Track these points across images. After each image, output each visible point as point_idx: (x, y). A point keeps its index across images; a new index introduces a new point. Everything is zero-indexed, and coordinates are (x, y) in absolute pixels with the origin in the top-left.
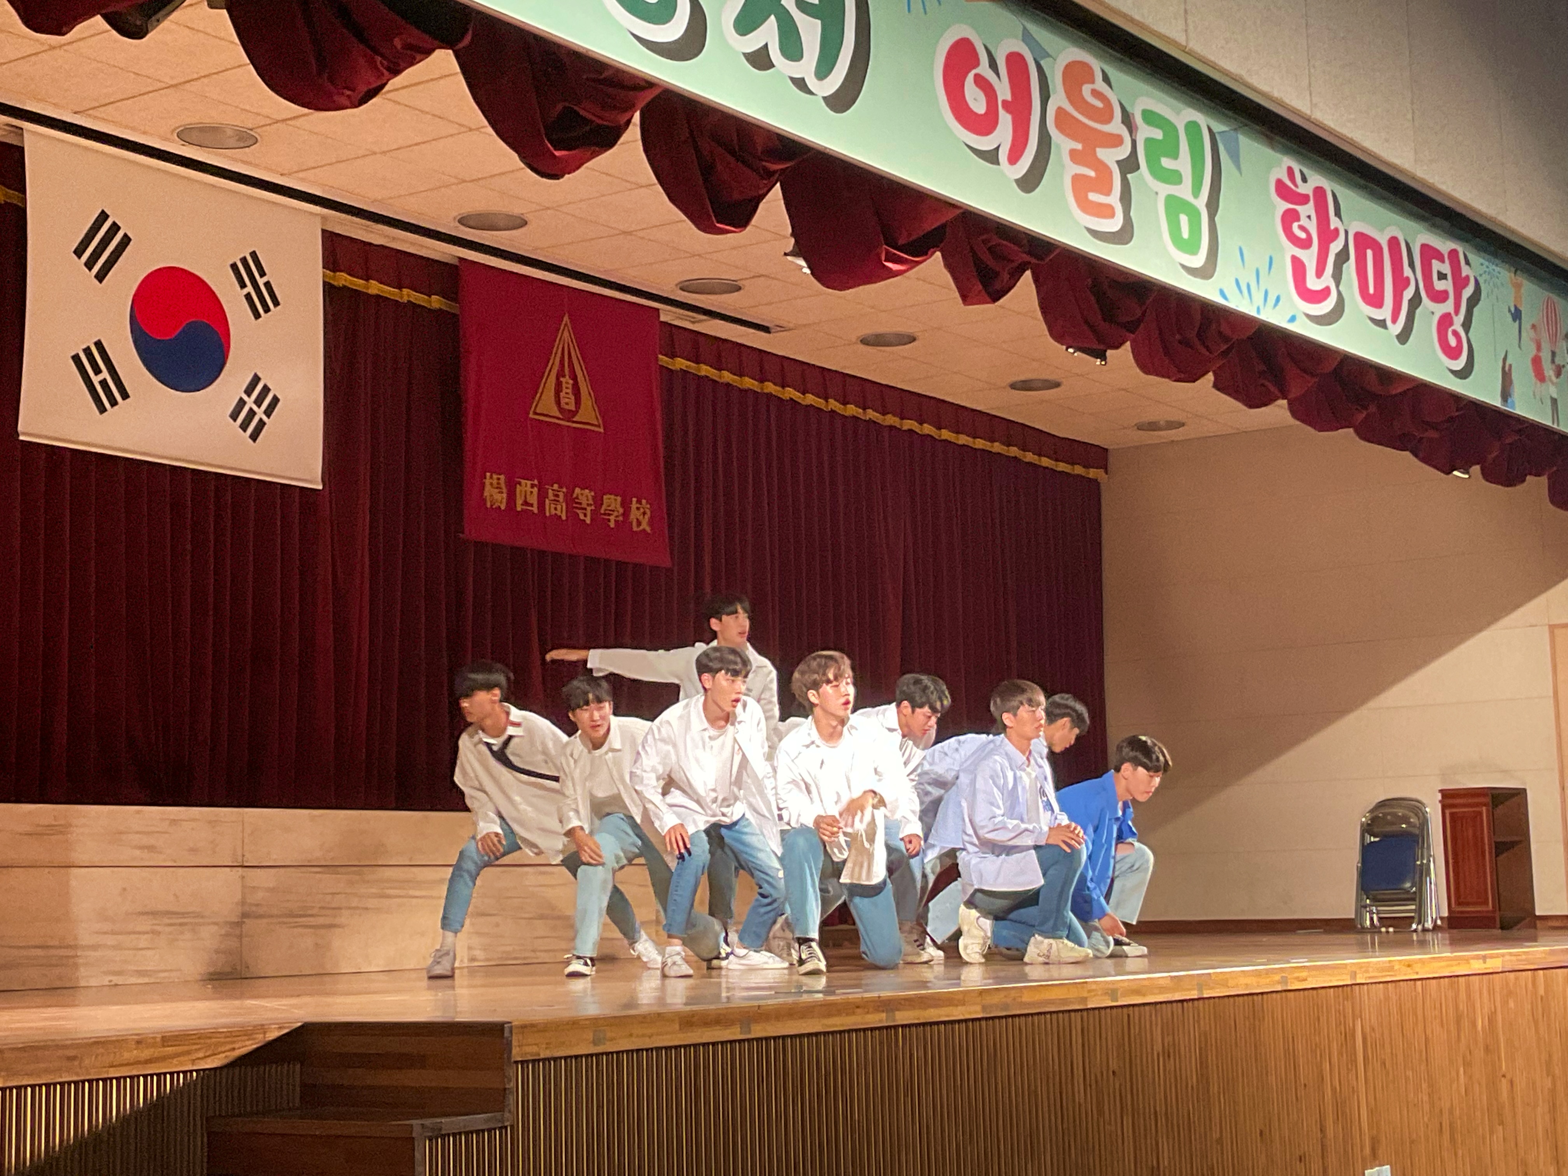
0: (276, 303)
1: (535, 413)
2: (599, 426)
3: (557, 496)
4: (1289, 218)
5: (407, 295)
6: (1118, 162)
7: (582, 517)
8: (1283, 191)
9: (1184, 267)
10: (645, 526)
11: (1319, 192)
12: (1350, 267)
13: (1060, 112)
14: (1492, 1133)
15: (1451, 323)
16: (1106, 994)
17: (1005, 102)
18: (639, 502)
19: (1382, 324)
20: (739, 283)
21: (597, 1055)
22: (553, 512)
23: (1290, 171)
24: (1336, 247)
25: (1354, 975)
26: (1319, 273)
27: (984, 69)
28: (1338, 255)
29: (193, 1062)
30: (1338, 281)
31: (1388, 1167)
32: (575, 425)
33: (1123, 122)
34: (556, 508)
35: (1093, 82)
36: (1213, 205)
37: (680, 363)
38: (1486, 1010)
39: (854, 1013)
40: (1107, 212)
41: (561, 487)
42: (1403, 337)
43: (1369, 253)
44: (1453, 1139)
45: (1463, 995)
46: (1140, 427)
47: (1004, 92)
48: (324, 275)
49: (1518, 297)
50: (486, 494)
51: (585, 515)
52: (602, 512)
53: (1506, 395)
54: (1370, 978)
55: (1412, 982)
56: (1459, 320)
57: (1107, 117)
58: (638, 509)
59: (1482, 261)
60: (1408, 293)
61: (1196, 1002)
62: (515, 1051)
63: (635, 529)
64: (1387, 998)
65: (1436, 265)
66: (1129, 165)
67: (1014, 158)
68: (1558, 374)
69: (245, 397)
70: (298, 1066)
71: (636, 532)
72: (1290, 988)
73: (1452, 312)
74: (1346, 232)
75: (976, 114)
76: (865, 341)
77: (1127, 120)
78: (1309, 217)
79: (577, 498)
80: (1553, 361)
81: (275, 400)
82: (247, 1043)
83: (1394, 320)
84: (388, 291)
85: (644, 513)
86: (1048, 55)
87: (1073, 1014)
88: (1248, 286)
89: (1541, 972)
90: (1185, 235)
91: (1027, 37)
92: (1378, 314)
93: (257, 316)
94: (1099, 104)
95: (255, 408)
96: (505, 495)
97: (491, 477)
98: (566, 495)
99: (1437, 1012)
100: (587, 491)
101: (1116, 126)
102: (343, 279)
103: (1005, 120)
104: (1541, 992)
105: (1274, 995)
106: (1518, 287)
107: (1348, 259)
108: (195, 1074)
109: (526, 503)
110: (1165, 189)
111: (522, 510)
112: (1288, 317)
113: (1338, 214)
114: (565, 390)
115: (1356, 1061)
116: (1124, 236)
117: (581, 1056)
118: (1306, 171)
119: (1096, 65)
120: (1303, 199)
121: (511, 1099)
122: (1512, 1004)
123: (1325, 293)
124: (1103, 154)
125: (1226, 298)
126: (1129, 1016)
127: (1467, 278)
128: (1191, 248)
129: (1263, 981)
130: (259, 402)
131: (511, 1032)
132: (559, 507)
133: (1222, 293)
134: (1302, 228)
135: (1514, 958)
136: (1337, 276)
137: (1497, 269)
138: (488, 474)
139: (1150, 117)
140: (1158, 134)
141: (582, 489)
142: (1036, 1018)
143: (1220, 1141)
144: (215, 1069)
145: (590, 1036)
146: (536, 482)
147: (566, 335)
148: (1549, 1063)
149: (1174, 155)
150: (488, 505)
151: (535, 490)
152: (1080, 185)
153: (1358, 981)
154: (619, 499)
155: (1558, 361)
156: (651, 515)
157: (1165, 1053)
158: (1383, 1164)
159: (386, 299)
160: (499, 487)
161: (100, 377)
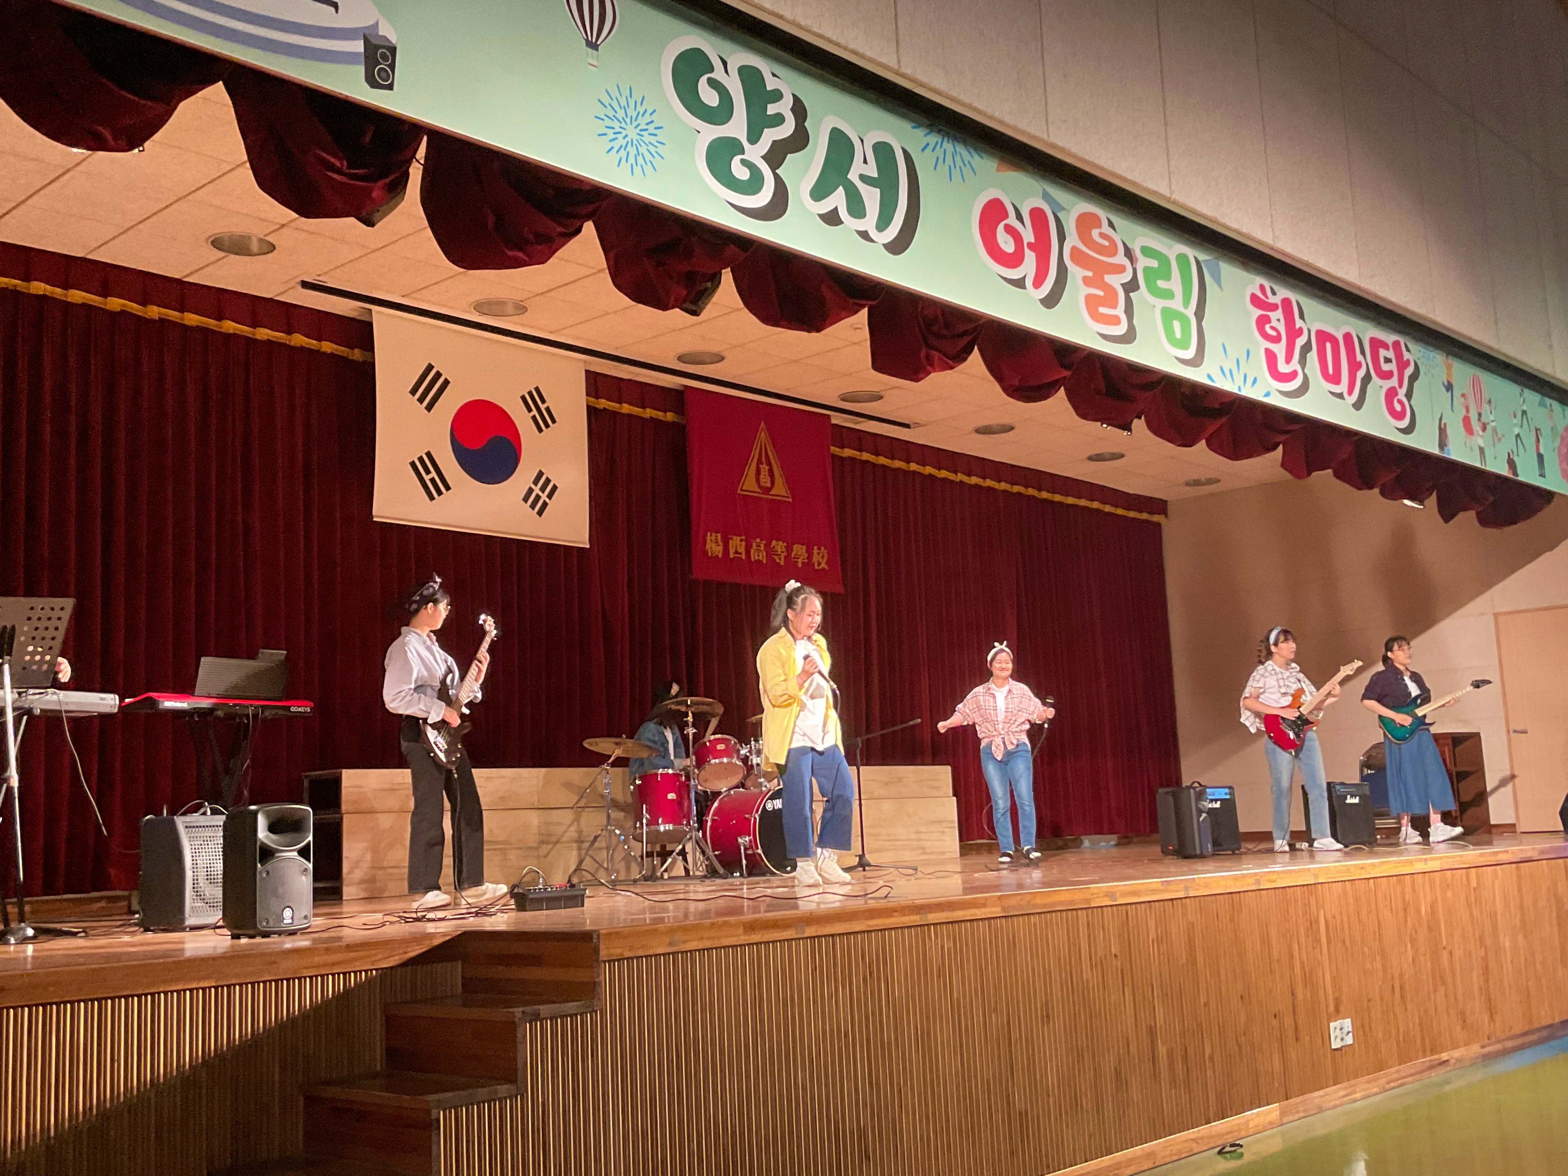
0: (554, 421)
1: (742, 490)
2: (789, 497)
3: (759, 546)
4: (1262, 322)
5: (649, 413)
6: (1122, 285)
7: (778, 561)
8: (1255, 300)
9: (1177, 358)
10: (823, 565)
11: (1286, 302)
12: (1313, 356)
13: (1074, 250)
14: (1435, 991)
15: (1397, 395)
16: (1106, 896)
17: (1029, 244)
18: (819, 549)
19: (1340, 396)
20: (882, 393)
21: (673, 953)
22: (757, 558)
23: (1262, 288)
24: (1300, 342)
25: (1318, 877)
26: (1288, 359)
27: (1012, 220)
28: (1302, 347)
30: (1303, 366)
31: (1349, 1020)
32: (770, 497)
33: (1125, 255)
34: (758, 554)
35: (1100, 226)
36: (1200, 314)
37: (848, 452)
38: (1429, 901)
39: (892, 916)
40: (1116, 321)
41: (761, 540)
42: (1358, 405)
43: (1328, 345)
44: (1403, 997)
45: (1408, 889)
46: (1188, 484)
47: (1028, 236)
48: (587, 402)
49: (1449, 374)
50: (708, 546)
51: (780, 559)
52: (792, 556)
53: (1442, 445)
54: (1330, 878)
56: (1402, 393)
57: (1111, 251)
58: (818, 554)
59: (1420, 349)
60: (1361, 374)
61: (1184, 900)
62: (603, 952)
63: (816, 567)
64: (1345, 892)
65: (1383, 353)
66: (1131, 286)
67: (1038, 283)
68: (1484, 429)
69: (533, 486)
70: (460, 964)
71: (818, 570)
72: (1263, 887)
73: (1397, 386)
74: (1309, 331)
75: (1006, 253)
76: (978, 431)
77: (1129, 253)
78: (1278, 320)
79: (774, 547)
80: (1479, 420)
81: (555, 488)
83: (1350, 391)
84: (636, 411)
85: (823, 557)
86: (1063, 209)
87: (1080, 912)
88: (1231, 371)
89: (1473, 870)
90: (1178, 335)
91: (1046, 197)
92: (1337, 389)
93: (540, 430)
94: (1106, 243)
95: (540, 493)
96: (721, 548)
97: (711, 535)
98: (765, 545)
99: (1388, 903)
100: (780, 543)
101: (1120, 259)
102: (603, 403)
103: (1030, 258)
104: (1474, 884)
105: (1250, 893)
106: (1449, 367)
107: (1311, 349)
108: (374, 972)
109: (736, 552)
110: (1160, 303)
111: (735, 557)
112: (1265, 392)
113: (1302, 316)
114: (762, 473)
115: (1320, 944)
116: (1129, 337)
117: (660, 955)
118: (1275, 287)
119: (1102, 214)
120: (1274, 307)
121: (600, 990)
122: (1449, 894)
123: (1293, 375)
124: (1109, 279)
125: (1213, 380)
126: (1127, 911)
127: (1408, 361)
128: (1183, 344)
129: (1239, 883)
130: (543, 490)
131: (598, 938)
132: (760, 554)
133: (1209, 377)
134: (1273, 328)
135: (1450, 860)
136: (1303, 361)
137: (1432, 354)
138: (709, 534)
139: (1147, 251)
140: (1155, 264)
141: (778, 540)
143: (1207, 1004)
144: (392, 968)
145: (667, 939)
146: (743, 537)
147: (763, 436)
148: (1481, 938)
149: (1168, 277)
150: (710, 554)
151: (743, 543)
152: (1092, 303)
153: (1321, 881)
154: (804, 547)
155: (1484, 419)
156: (829, 556)
157: (1159, 940)
158: (1343, 1018)
159: (634, 416)
160: (717, 542)
161: (430, 476)
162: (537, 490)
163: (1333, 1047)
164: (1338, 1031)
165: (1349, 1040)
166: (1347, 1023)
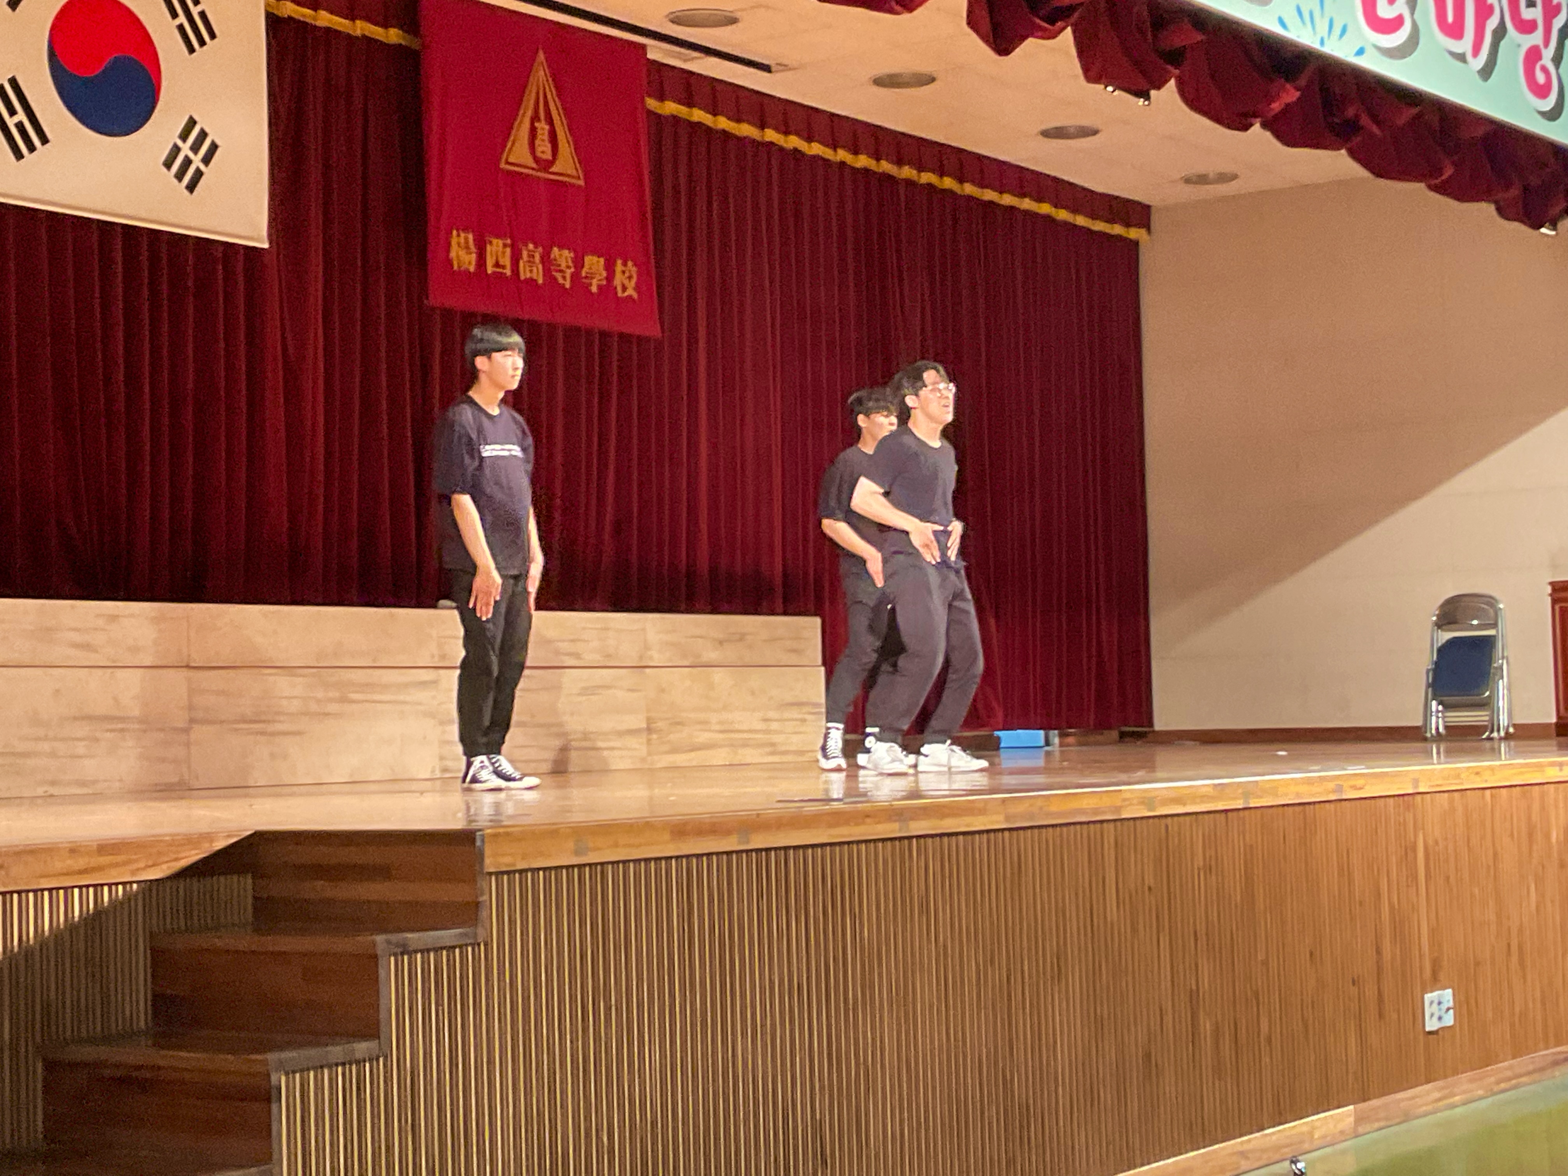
0: (213, 36)
1: (507, 163)
2: (579, 178)
3: (533, 256)
5: (361, 28)
7: (561, 281)
10: (630, 292)
15: (1540, 58)
16: (1142, 803)
18: (625, 264)
19: (1461, 58)
20: (738, 15)
21: (579, 866)
22: (528, 275)
25: (1416, 782)
29: (133, 872)
30: (1413, 9)
31: (1449, 991)
32: (552, 177)
34: (532, 271)
37: (671, 108)
38: (1561, 821)
39: (864, 823)
41: (536, 247)
42: (1486, 72)
44: (1521, 962)
45: (1536, 807)
46: (1188, 181)
50: (453, 254)
51: (564, 278)
52: (584, 274)
54: (1433, 786)
55: (1481, 792)
56: (1548, 54)
58: (624, 272)
60: (1492, 23)
61: (1241, 813)
62: (488, 861)
63: (620, 294)
64: (1453, 808)
69: (180, 143)
70: (250, 876)
71: (622, 298)
72: (1344, 797)
73: (1542, 45)
76: (879, 82)
79: (555, 260)
81: (214, 147)
82: (193, 852)
83: (1476, 51)
84: (340, 23)
85: (630, 278)
87: (1105, 825)
88: (1311, 13)
92: (1457, 46)
93: (191, 50)
95: (191, 155)
96: (474, 257)
97: (458, 235)
98: (542, 255)
100: (566, 252)
102: (289, 8)
105: (1327, 805)
108: (135, 886)
109: (497, 265)
111: (494, 273)
112: (1357, 49)
114: (539, 137)
115: (1416, 877)
117: (562, 867)
121: (484, 914)
123: (1397, 22)
125: (1286, 29)
126: (1167, 827)
127: (1559, 5)
129: (1315, 789)
130: (195, 148)
131: (483, 841)
132: (535, 269)
133: (1282, 23)
136: (1412, 3)
138: (455, 232)
141: (561, 247)
142: (1065, 829)
143: (1265, 963)
144: (157, 880)
145: (571, 845)
146: (509, 241)
147: (541, 74)
150: (456, 267)
151: (508, 250)
153: (1421, 790)
154: (602, 260)
156: (638, 279)
157: (1208, 869)
158: (1444, 988)
159: (337, 32)
160: (467, 248)
161: (16, 119)
162: (186, 149)
163: (1428, 1029)
164: (1435, 1005)
165: (1449, 1020)
166: (1447, 995)
